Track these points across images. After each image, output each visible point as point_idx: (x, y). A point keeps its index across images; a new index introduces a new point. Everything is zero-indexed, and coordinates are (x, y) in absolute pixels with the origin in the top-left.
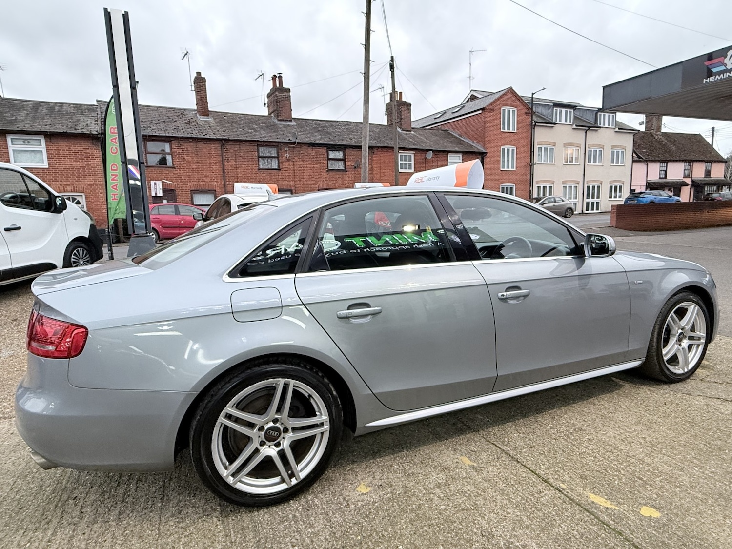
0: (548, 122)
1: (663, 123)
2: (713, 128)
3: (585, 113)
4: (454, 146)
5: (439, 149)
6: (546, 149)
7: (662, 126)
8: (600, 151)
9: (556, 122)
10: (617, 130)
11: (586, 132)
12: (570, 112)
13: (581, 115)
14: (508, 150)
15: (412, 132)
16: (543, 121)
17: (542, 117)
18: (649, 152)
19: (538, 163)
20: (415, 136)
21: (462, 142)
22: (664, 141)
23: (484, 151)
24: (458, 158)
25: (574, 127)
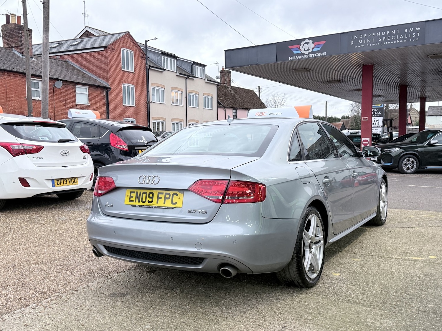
0: (158, 67)
1: (231, 80)
2: (259, 87)
3: (183, 64)
4: (79, 78)
5: (66, 80)
6: (158, 90)
7: (231, 81)
8: (196, 97)
9: (165, 69)
10: (206, 80)
11: (186, 80)
12: (174, 61)
13: (181, 66)
14: (128, 88)
15: (34, 59)
16: (155, 66)
17: (152, 62)
18: (225, 100)
19: (153, 102)
20: (38, 63)
21: (85, 75)
22: (234, 93)
23: (108, 86)
24: (85, 90)
25: (178, 74)
